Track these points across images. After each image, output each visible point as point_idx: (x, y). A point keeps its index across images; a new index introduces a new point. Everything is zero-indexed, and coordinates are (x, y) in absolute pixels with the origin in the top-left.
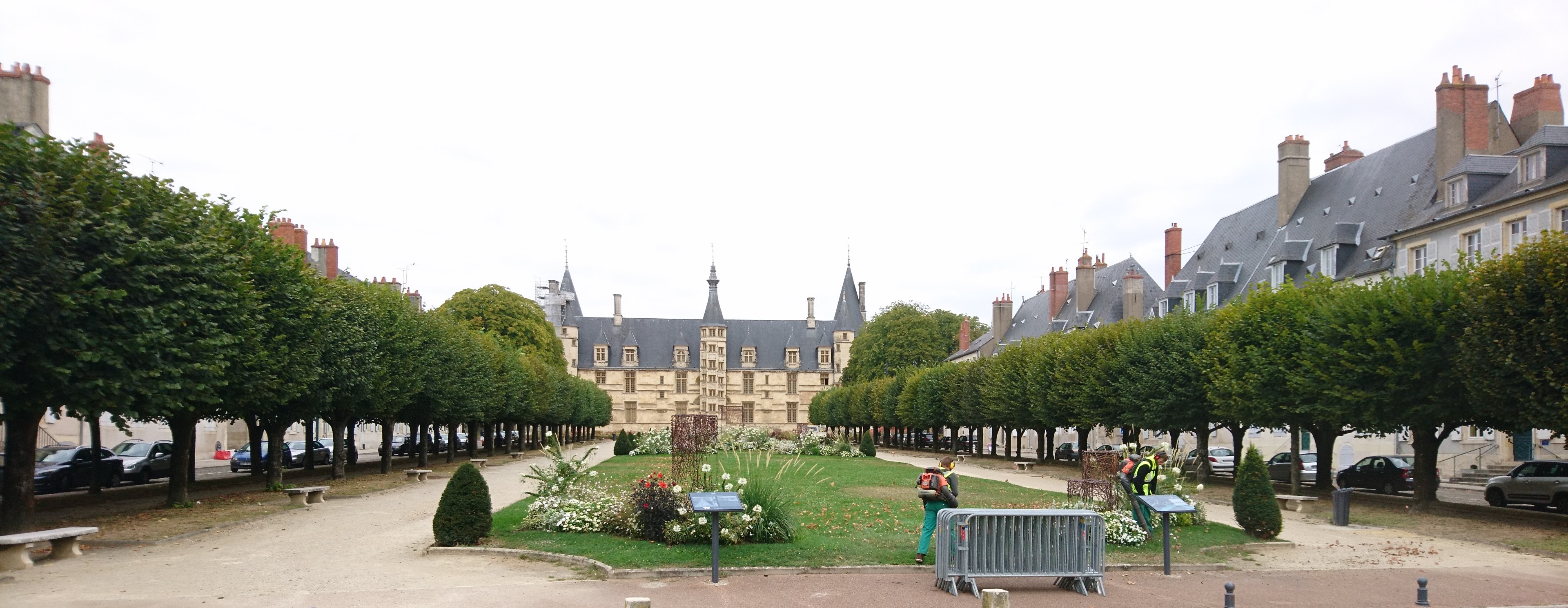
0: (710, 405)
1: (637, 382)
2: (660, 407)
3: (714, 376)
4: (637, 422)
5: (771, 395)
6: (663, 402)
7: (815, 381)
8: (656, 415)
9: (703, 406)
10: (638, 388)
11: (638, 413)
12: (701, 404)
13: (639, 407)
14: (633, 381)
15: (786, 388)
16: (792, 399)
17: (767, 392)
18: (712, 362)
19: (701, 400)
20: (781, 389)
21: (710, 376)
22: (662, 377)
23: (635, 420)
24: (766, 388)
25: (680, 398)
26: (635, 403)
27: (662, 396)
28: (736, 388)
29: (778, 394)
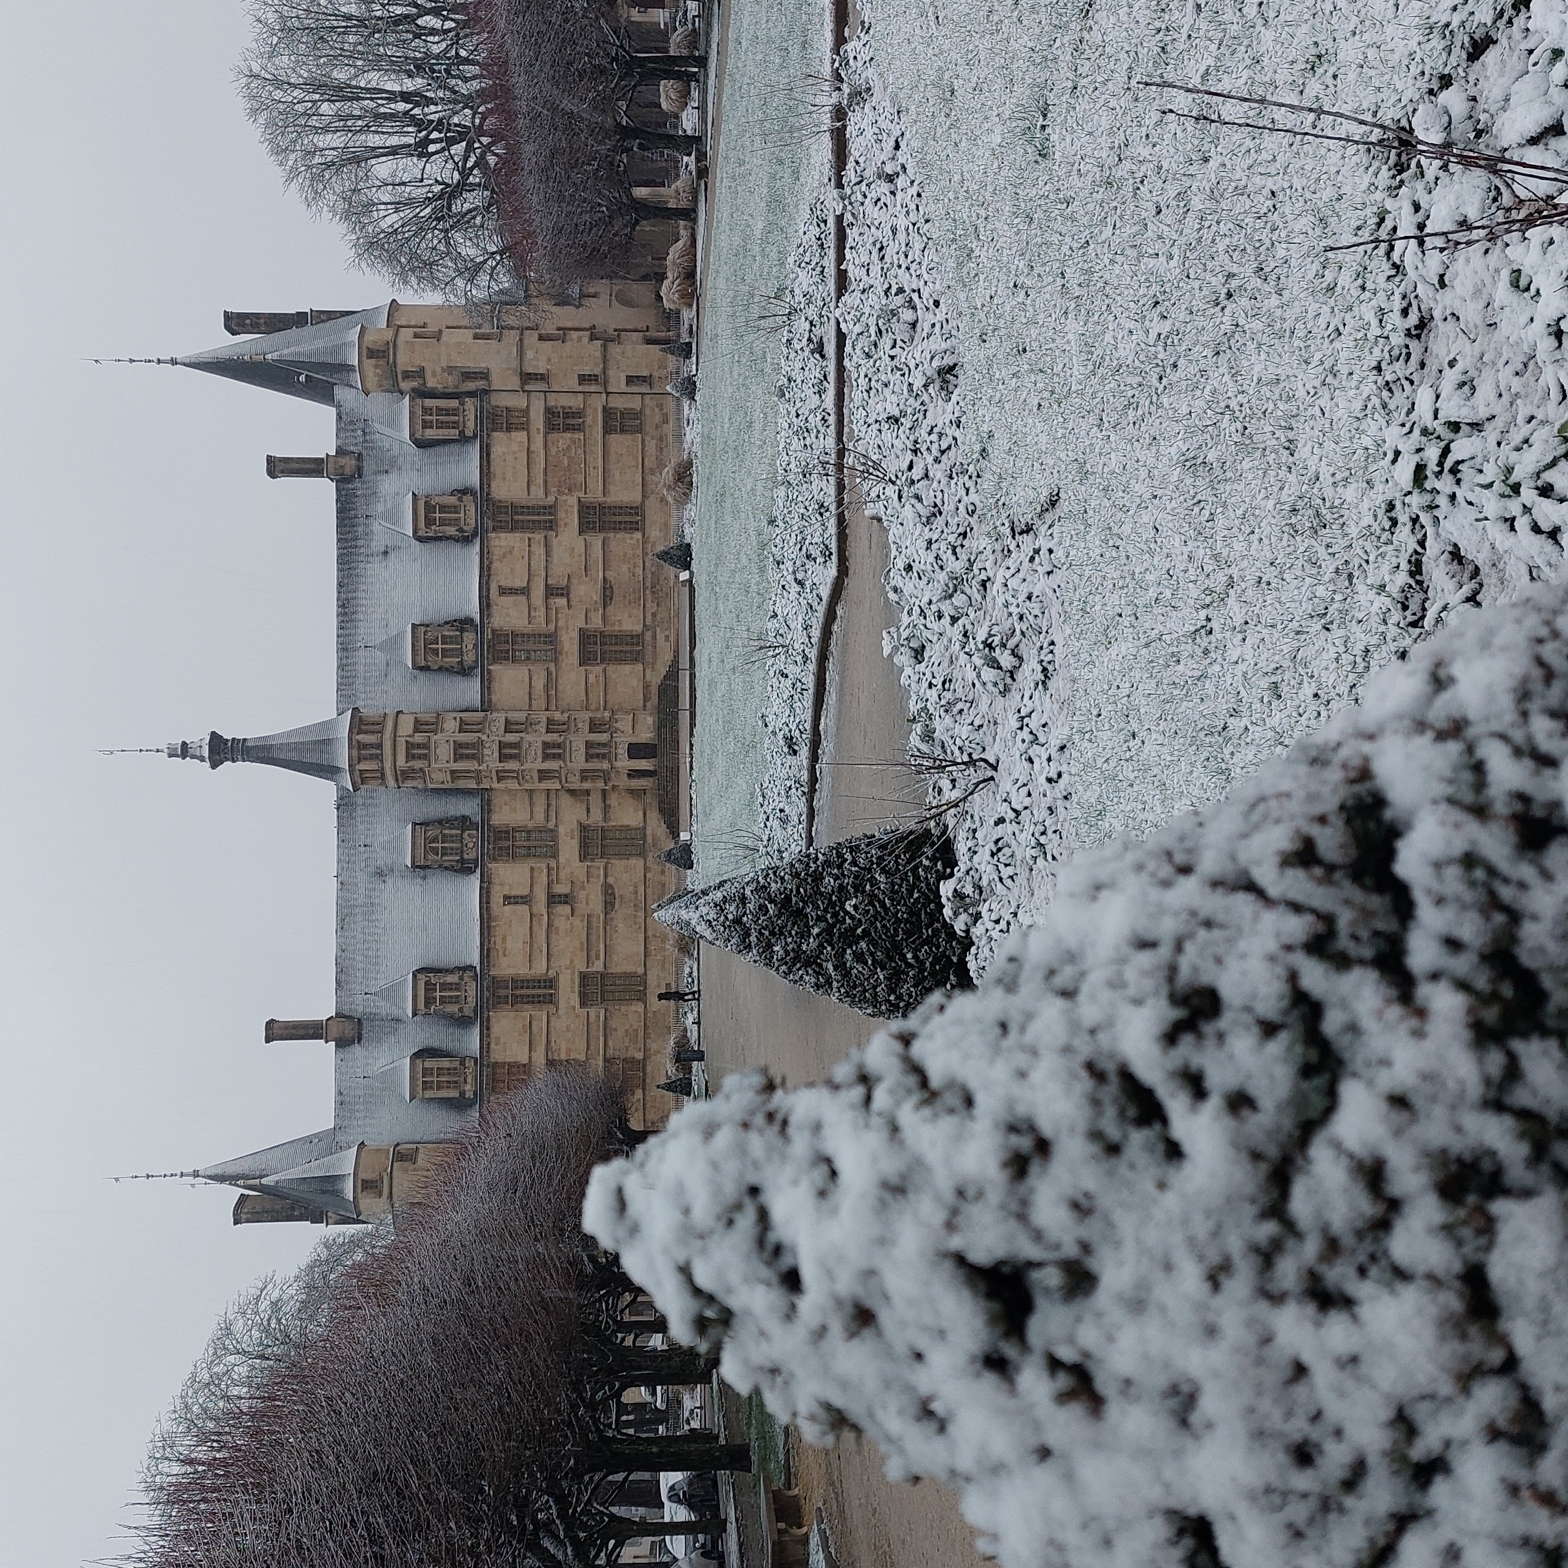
0: (589, 757)
1: (523, 971)
2: (597, 907)
3: (502, 745)
4: (640, 970)
5: (558, 579)
6: (582, 895)
7: (515, 448)
8: (620, 913)
9: (594, 779)
10: (540, 968)
11: (615, 969)
12: (586, 785)
13: (598, 966)
14: (518, 982)
15: (539, 537)
16: (570, 518)
17: (551, 592)
18: (460, 751)
19: (575, 783)
20: (539, 551)
21: (502, 758)
22: (508, 900)
23: (634, 975)
24: (538, 592)
25: (569, 848)
26: (583, 976)
27: (566, 899)
28: (539, 683)
29: (555, 560)
